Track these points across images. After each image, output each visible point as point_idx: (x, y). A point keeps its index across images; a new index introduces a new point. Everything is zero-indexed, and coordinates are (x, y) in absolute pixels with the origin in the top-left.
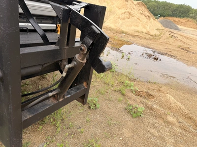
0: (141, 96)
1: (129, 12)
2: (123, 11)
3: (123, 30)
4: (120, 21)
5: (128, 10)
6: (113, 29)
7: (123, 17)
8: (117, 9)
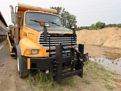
0: (116, 81)
1: (119, 36)
2: (115, 36)
3: (116, 47)
4: (114, 42)
5: (119, 35)
6: (109, 47)
7: (115, 39)
8: (111, 35)
